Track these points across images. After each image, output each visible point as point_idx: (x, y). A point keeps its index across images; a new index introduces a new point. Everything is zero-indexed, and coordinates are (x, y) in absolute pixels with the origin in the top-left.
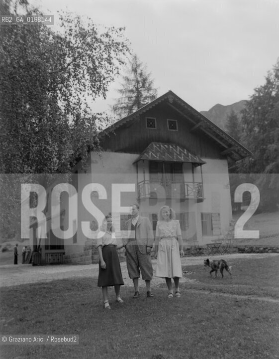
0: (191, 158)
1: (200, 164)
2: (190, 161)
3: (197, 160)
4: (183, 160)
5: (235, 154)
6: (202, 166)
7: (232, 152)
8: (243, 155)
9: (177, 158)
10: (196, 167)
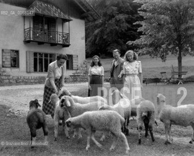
0: (63, 16)
1: (69, 21)
2: (62, 17)
3: (67, 17)
4: (58, 16)
5: (91, 17)
6: (70, 22)
7: (89, 15)
8: (95, 18)
9: (54, 14)
10: (65, 22)
